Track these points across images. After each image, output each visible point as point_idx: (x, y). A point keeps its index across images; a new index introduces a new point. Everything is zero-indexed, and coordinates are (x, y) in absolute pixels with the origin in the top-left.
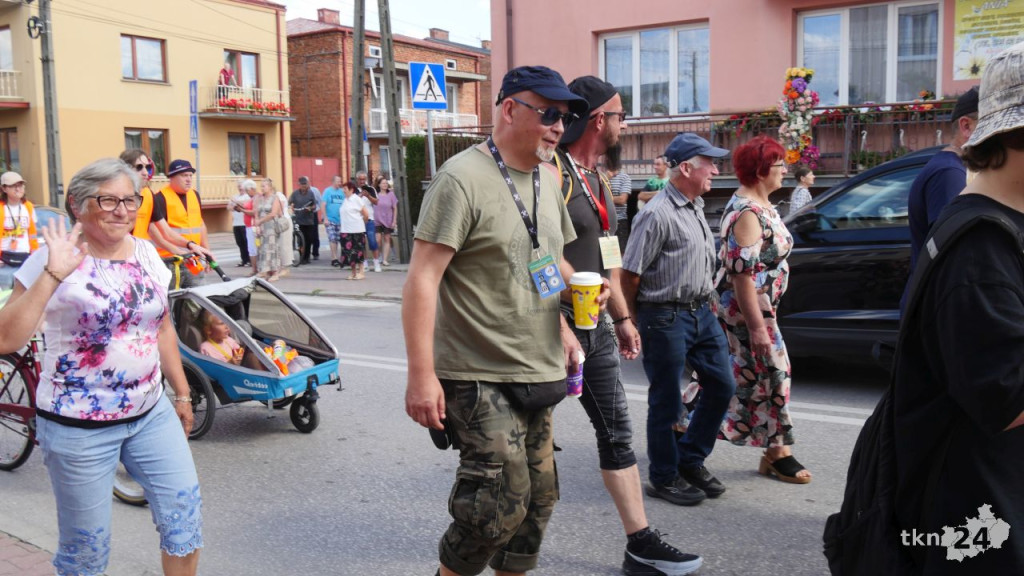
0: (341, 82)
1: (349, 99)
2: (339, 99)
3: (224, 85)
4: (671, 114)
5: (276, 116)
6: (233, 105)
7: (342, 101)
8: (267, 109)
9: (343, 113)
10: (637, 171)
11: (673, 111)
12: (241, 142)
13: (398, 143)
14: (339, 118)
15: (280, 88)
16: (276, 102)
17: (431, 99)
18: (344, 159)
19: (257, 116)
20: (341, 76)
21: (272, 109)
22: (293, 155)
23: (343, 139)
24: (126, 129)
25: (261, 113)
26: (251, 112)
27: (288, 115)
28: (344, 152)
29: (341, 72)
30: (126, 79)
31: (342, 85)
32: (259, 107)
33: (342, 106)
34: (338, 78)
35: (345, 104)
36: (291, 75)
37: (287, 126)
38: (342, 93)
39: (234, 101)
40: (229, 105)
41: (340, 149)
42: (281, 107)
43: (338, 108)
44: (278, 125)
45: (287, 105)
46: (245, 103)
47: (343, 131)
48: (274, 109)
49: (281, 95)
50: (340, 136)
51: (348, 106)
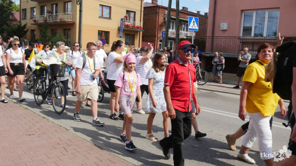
0: (157, 21)
2: (156, 26)
3: (125, 20)
4: (264, 36)
5: (139, 30)
6: (127, 26)
7: (157, 26)
8: (136, 27)
9: (157, 30)
10: (252, 53)
11: (265, 35)
12: (128, 37)
13: (178, 40)
14: (156, 31)
15: (140, 22)
16: (139, 25)
17: (194, 28)
18: (156, 43)
19: (134, 30)
20: (157, 19)
21: (138, 27)
22: (142, 41)
23: (156, 38)
24: (99, 31)
25: (135, 28)
26: (132, 28)
27: (142, 29)
28: (156, 41)
29: (157, 18)
30: (100, 17)
31: (157, 22)
32: (134, 27)
33: (157, 28)
34: (157, 20)
35: (158, 27)
36: (143, 18)
37: (141, 32)
38: (157, 24)
39: (128, 25)
40: (126, 26)
42: (140, 27)
43: (156, 28)
44: (139, 32)
45: (142, 27)
46: (131, 25)
47: (156, 35)
48: (138, 28)
49: (140, 24)
50: (155, 36)
51: (159, 28)
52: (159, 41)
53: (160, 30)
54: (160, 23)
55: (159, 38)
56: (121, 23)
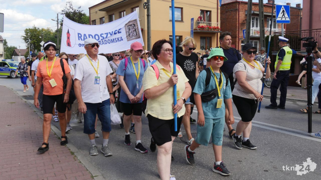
0: (238, 19)
1: (240, 25)
2: (236, 24)
3: (200, 21)
5: (216, 31)
6: (202, 27)
8: (213, 29)
9: (237, 29)
12: (204, 40)
13: (263, 38)
14: (236, 31)
15: (217, 22)
16: (216, 26)
17: (284, 19)
18: (237, 45)
21: (215, 28)
23: (237, 38)
24: (170, 36)
25: (211, 30)
26: (208, 30)
27: (220, 30)
28: (237, 42)
29: (238, 16)
30: (170, 21)
31: (238, 20)
32: (210, 28)
33: (238, 27)
35: (238, 26)
36: (221, 17)
37: (219, 34)
38: (237, 23)
39: (203, 26)
40: (201, 28)
41: (236, 41)
42: (218, 28)
43: (236, 28)
44: (216, 34)
45: (219, 27)
46: (206, 27)
47: (237, 35)
48: (215, 29)
49: (218, 24)
50: (236, 37)
51: (240, 27)
52: (240, 42)
53: (242, 29)
54: (240, 22)
55: (241, 39)
56: (191, 24)
